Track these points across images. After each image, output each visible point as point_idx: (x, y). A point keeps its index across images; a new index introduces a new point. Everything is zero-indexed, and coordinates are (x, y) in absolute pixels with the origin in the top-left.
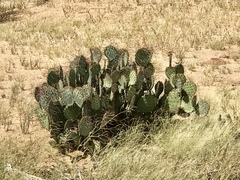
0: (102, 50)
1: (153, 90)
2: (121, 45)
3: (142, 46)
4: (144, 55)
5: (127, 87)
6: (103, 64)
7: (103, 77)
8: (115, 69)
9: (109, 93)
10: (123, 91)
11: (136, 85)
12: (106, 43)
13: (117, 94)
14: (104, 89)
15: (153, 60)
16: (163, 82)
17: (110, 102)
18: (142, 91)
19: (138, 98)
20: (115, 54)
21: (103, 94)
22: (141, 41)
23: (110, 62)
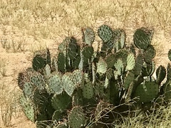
0: (95, 30)
1: (154, 75)
2: (117, 24)
3: (141, 25)
4: (143, 36)
5: (124, 73)
6: (97, 46)
7: (96, 61)
8: (110, 51)
9: (103, 79)
10: (119, 76)
11: (134, 71)
12: (100, 22)
13: (112, 80)
14: (98, 75)
15: (154, 41)
16: (166, 67)
17: (105, 90)
18: (142, 77)
19: (137, 85)
20: (110, 35)
21: (97, 81)
22: (140, 20)
23: (105, 44)
